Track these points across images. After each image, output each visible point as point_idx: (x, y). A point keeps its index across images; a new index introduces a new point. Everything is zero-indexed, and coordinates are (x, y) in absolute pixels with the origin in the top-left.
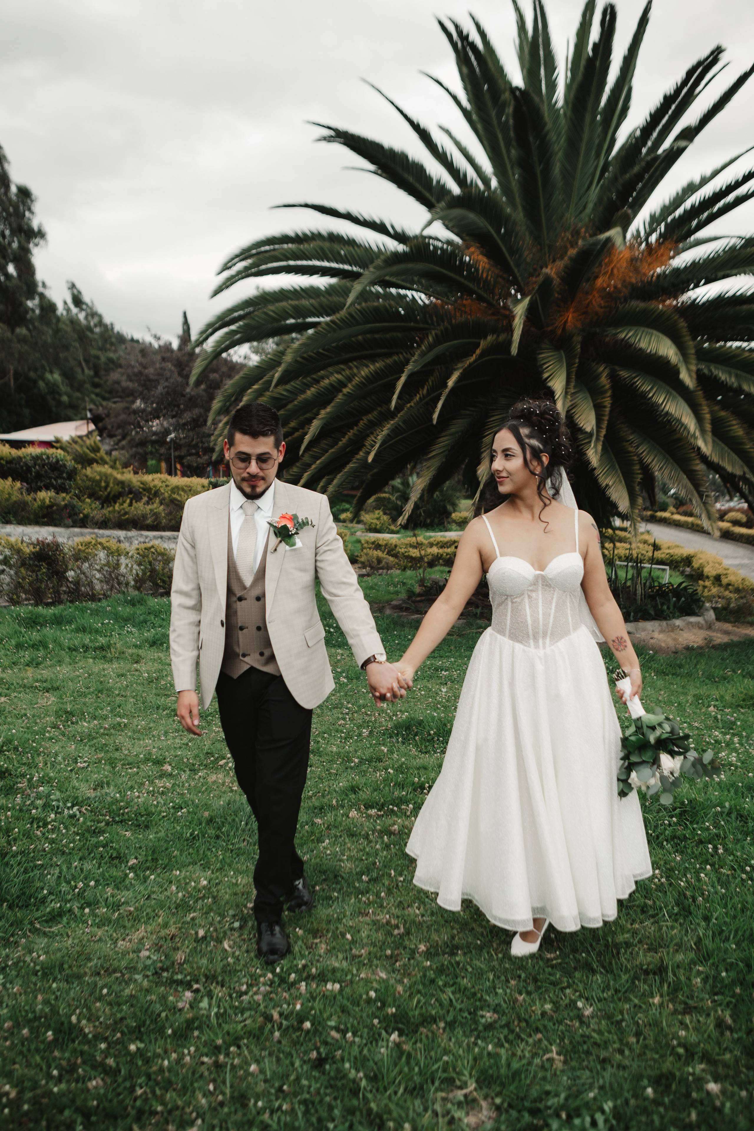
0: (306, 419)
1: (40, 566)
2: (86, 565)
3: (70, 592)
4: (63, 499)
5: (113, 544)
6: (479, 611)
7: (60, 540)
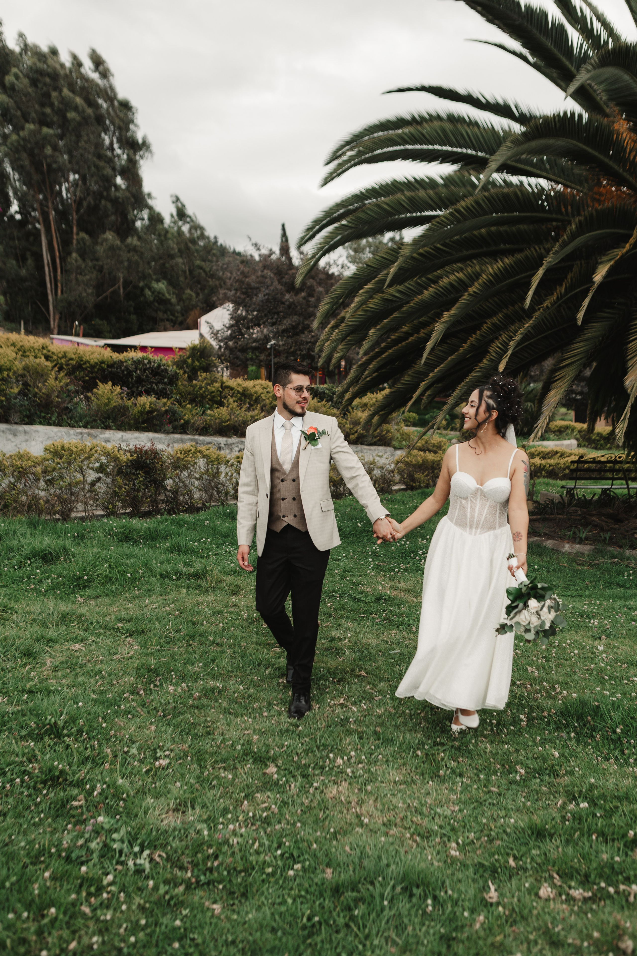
0: (420, 323)
1: (137, 474)
2: (185, 473)
3: (167, 502)
4: (164, 404)
5: (213, 452)
6: (608, 536)
7: (159, 447)
